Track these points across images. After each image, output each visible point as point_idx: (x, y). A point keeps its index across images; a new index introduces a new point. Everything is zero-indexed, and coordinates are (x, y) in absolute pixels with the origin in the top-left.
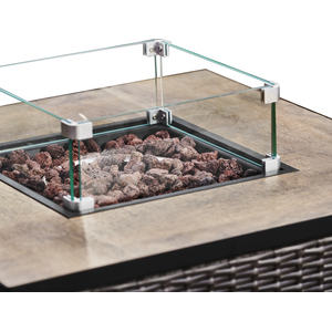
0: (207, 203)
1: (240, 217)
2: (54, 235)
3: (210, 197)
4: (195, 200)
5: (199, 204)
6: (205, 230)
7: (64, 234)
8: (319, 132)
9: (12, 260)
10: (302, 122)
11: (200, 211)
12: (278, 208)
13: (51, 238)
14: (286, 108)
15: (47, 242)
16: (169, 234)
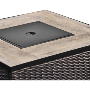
0: (55, 44)
1: (64, 47)
2: (18, 53)
3: (55, 42)
4: (52, 43)
5: (53, 44)
6: (56, 51)
7: (21, 53)
8: (78, 25)
9: (10, 60)
10: (73, 23)
11: (54, 46)
12: (73, 45)
13: (18, 54)
14: (68, 19)
15: (17, 55)
16: (47, 52)
